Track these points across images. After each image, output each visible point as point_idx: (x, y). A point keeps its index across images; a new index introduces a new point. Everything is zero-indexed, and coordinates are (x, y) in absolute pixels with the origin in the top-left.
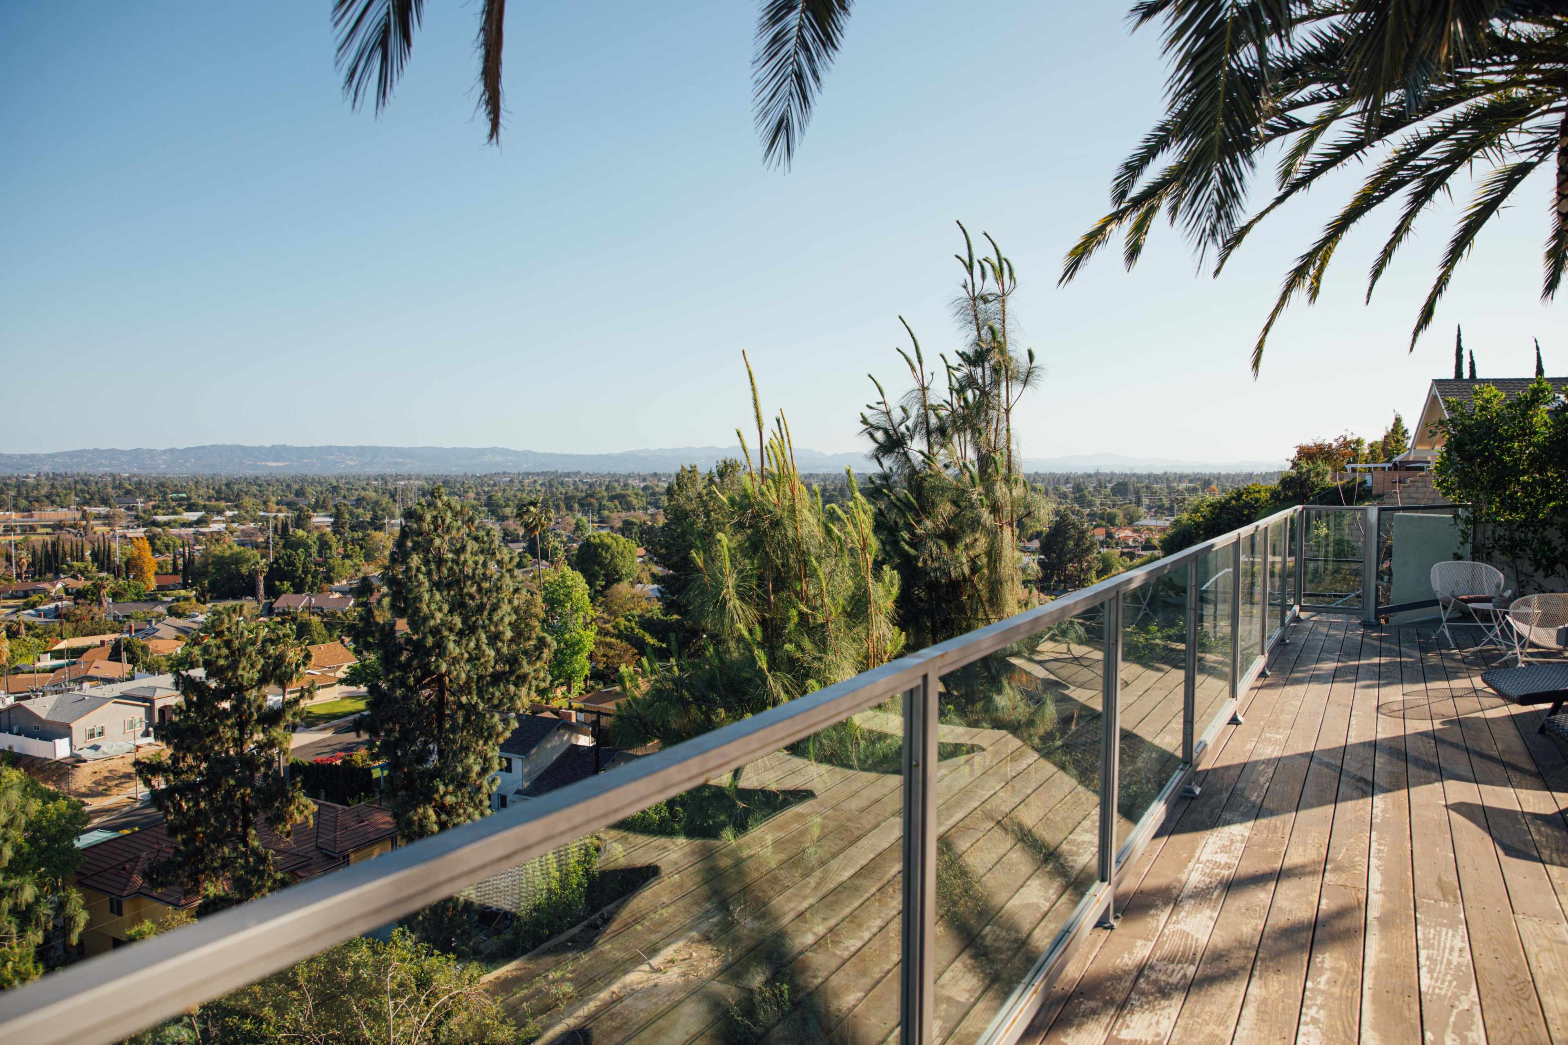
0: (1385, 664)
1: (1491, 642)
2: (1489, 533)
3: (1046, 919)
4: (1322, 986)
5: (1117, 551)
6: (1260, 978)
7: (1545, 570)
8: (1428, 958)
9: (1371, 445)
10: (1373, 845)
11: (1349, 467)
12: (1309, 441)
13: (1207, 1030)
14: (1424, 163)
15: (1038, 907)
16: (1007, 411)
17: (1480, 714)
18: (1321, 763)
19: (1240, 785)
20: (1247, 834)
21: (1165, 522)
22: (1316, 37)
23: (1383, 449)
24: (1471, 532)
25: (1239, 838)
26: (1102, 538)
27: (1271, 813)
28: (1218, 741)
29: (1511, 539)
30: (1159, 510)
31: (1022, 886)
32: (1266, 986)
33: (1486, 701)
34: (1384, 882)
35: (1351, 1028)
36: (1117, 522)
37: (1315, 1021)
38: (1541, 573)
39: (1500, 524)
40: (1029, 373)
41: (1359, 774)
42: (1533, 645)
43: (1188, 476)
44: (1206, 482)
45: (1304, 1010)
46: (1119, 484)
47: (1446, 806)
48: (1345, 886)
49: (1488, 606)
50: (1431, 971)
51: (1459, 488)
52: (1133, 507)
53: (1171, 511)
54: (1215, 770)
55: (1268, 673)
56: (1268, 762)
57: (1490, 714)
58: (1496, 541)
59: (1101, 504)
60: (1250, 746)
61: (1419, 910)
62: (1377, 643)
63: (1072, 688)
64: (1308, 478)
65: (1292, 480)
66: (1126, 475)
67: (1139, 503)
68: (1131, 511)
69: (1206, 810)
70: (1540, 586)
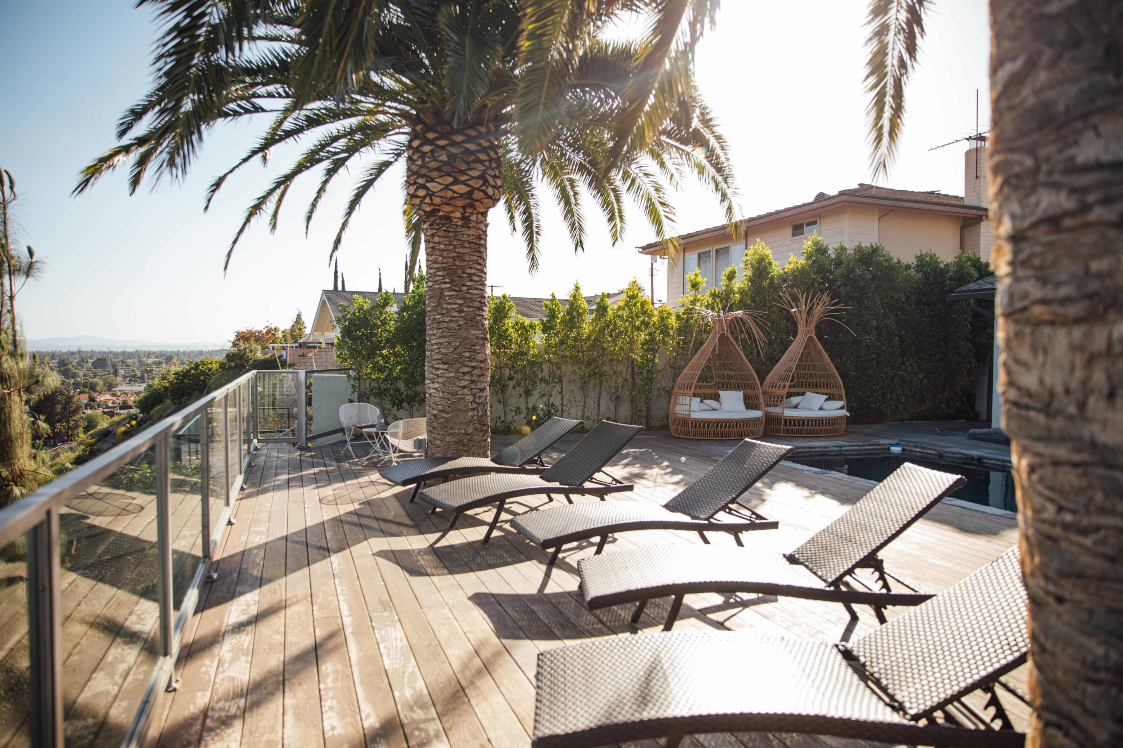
0: (318, 473)
1: (376, 452)
2: (367, 386)
3: (118, 699)
4: (330, 685)
5: (99, 411)
6: (290, 692)
7: (398, 406)
8: (385, 648)
9: (283, 332)
10: (338, 588)
11: (270, 346)
12: (243, 328)
13: (264, 739)
14: (333, 150)
15: (108, 693)
16: (12, 298)
17: (378, 496)
18: (293, 542)
19: (244, 566)
20: (257, 598)
21: (141, 387)
22: (271, 53)
23: (291, 335)
24: (357, 385)
25: (252, 602)
26: (85, 402)
27: (270, 581)
28: (222, 539)
29: (380, 388)
30: (133, 379)
31: (89, 680)
32: (295, 696)
33: (381, 488)
34: (350, 609)
35: (353, 704)
36: (98, 388)
37: (331, 708)
38: (396, 408)
39: (373, 380)
40: (31, 266)
41: (319, 544)
42: (400, 451)
43: (155, 353)
44: (169, 358)
45: (323, 704)
46: (99, 359)
47: (373, 554)
48: (328, 618)
49: (374, 430)
50: (388, 655)
51: (349, 358)
52: (112, 377)
53: (142, 379)
54: (223, 559)
55: (245, 487)
56: (259, 547)
57: (384, 495)
58: (372, 390)
59: (84, 375)
60: (244, 538)
61: (374, 621)
62: (310, 460)
63: (92, 517)
64: (245, 354)
65: (234, 355)
66: (104, 352)
67: (116, 373)
68: (110, 380)
69: (224, 588)
70: (395, 416)
